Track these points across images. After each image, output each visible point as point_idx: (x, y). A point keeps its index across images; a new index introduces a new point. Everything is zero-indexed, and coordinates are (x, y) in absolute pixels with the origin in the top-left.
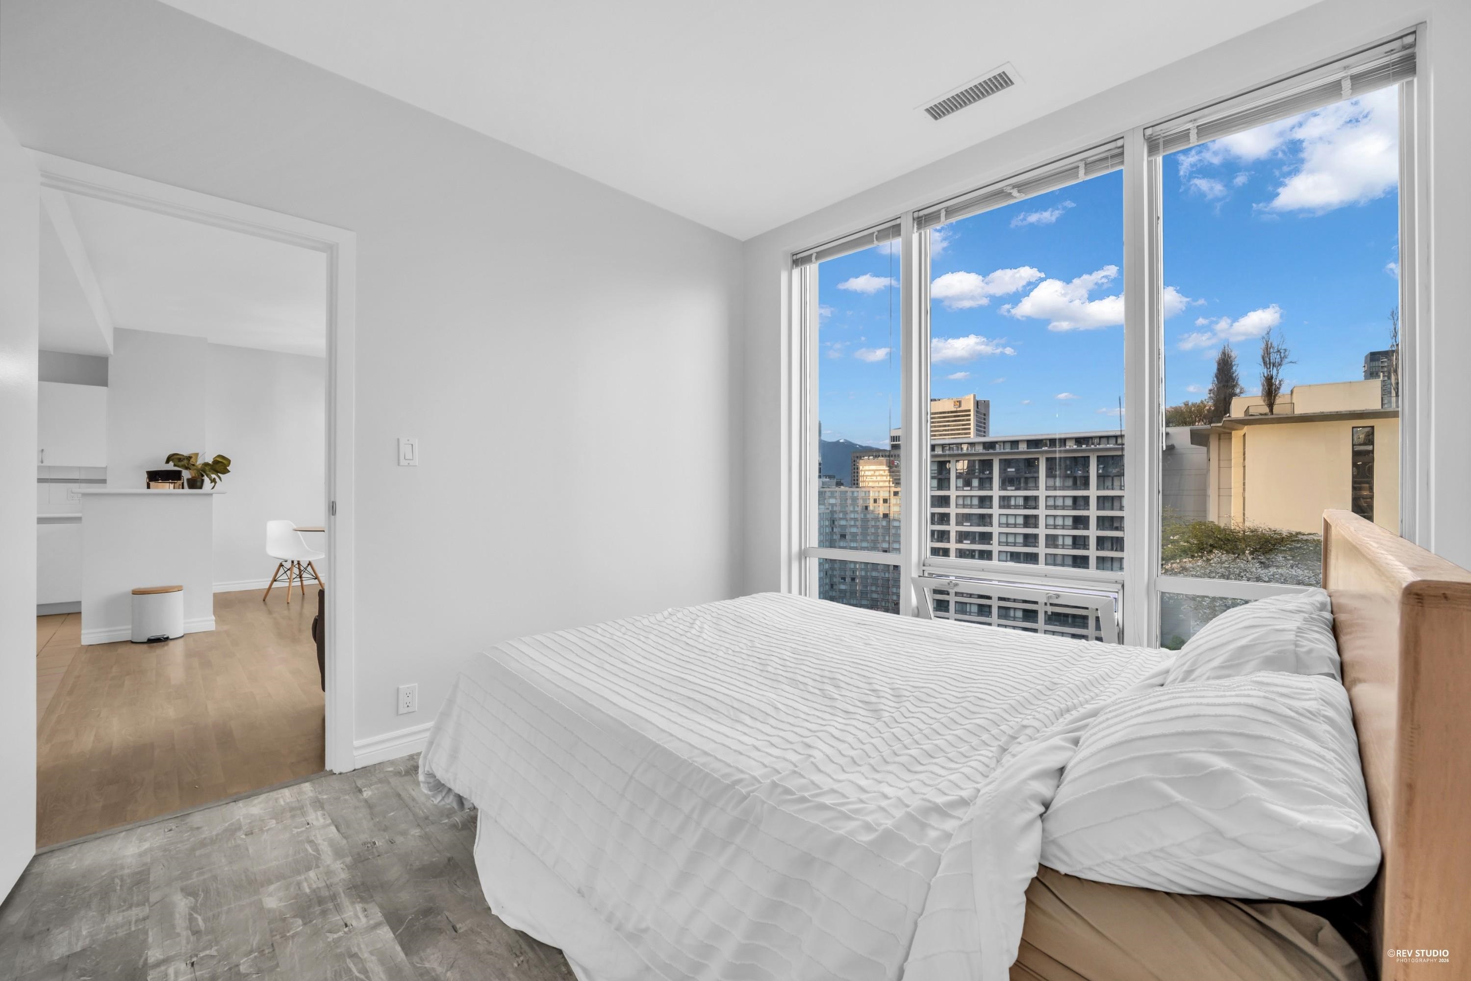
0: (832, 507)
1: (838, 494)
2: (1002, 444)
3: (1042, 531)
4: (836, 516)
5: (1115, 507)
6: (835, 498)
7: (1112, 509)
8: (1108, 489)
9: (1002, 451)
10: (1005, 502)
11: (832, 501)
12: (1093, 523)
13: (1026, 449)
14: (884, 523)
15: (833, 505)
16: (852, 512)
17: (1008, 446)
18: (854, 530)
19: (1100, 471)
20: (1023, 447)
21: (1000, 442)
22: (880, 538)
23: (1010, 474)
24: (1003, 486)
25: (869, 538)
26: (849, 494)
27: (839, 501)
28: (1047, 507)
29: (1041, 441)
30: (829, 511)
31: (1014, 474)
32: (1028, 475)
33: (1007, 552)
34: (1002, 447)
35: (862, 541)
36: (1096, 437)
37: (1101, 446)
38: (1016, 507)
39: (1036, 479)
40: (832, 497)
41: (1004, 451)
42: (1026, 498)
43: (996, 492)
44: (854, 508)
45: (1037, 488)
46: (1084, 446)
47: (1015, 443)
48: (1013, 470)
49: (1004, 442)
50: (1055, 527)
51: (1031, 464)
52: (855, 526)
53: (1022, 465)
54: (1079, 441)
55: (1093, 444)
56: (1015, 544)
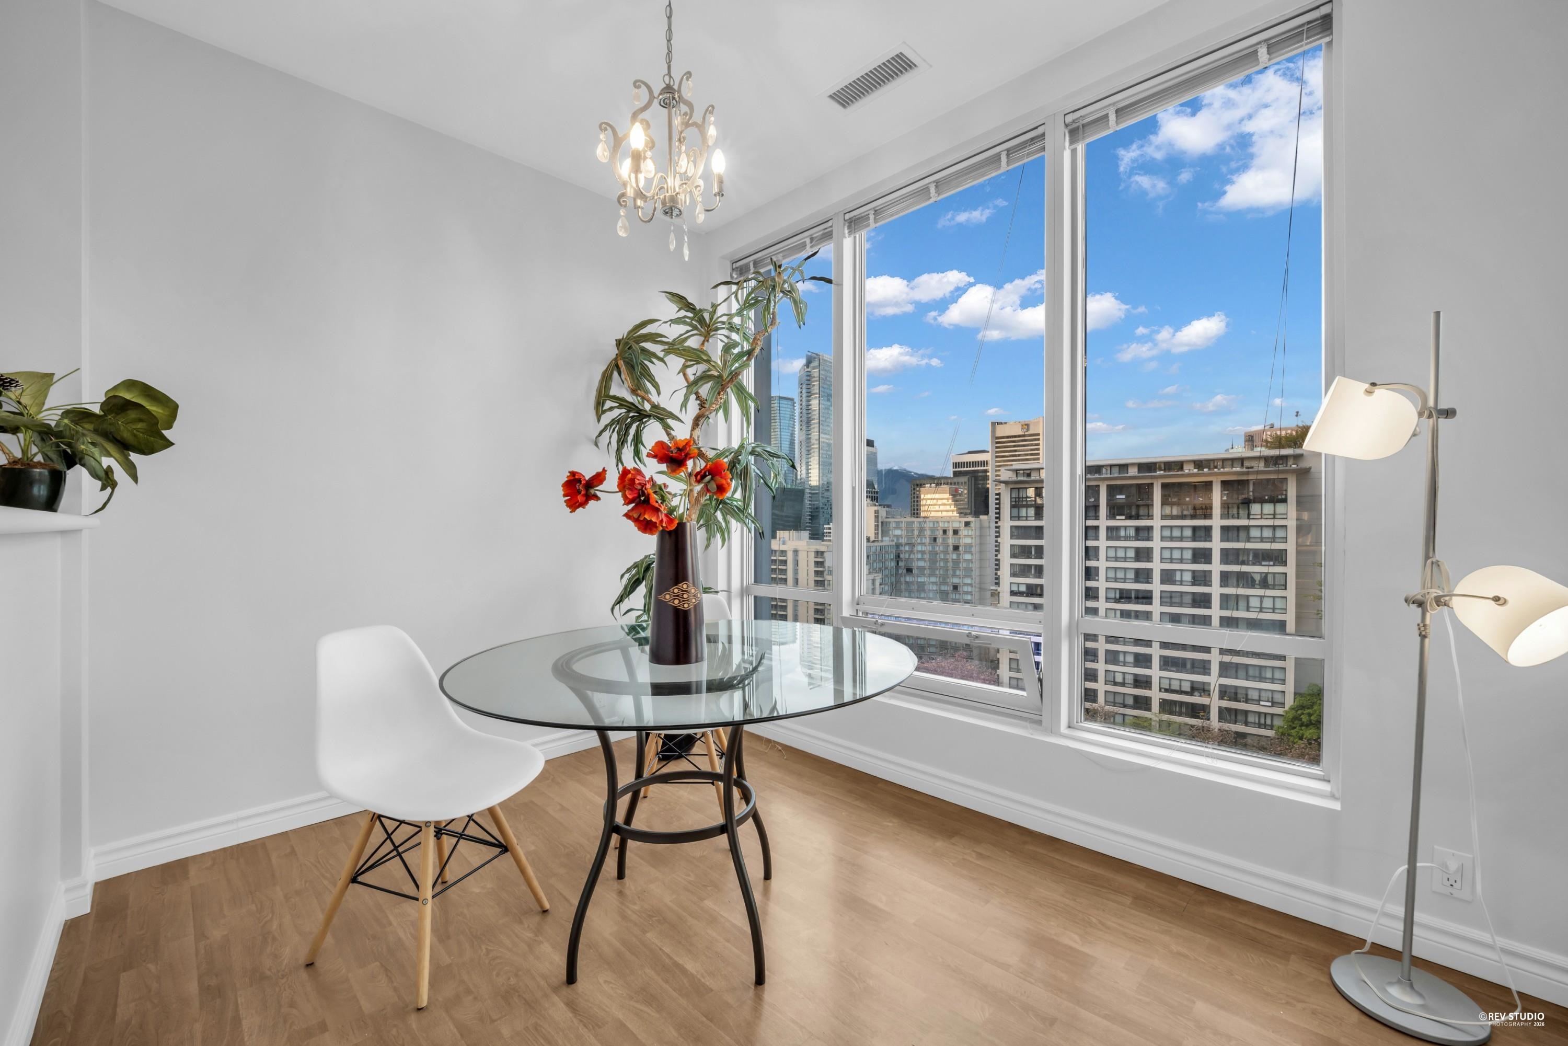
0: (898, 540)
1: (903, 525)
2: (1109, 469)
3: (1156, 566)
4: (902, 548)
5: (1240, 539)
6: (900, 528)
7: (1238, 541)
8: (1233, 517)
9: (1109, 476)
10: (1113, 533)
11: (898, 532)
12: (1216, 556)
13: (1137, 474)
14: (954, 556)
15: (898, 537)
16: (919, 544)
17: (1116, 470)
18: (921, 564)
19: (1225, 498)
20: (1133, 471)
21: (1107, 465)
22: (950, 572)
23: (1118, 501)
24: (1112, 515)
25: (937, 572)
26: (916, 525)
27: (904, 533)
28: (1163, 538)
29: (1155, 464)
30: (893, 543)
31: (1124, 501)
32: (1141, 503)
33: (1115, 589)
34: (1109, 471)
35: (930, 576)
36: (1218, 460)
37: (1226, 470)
38: (1127, 538)
39: (1150, 506)
40: (897, 528)
41: (1112, 476)
42: (1138, 529)
43: (1103, 522)
44: (921, 540)
45: (1150, 516)
46: (1206, 470)
47: (1123, 467)
48: (1123, 497)
49: (1111, 466)
50: (1171, 560)
51: (1145, 491)
52: (922, 559)
53: (1134, 491)
54: (1199, 464)
55: (1216, 467)
56: (1125, 580)
